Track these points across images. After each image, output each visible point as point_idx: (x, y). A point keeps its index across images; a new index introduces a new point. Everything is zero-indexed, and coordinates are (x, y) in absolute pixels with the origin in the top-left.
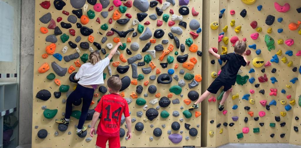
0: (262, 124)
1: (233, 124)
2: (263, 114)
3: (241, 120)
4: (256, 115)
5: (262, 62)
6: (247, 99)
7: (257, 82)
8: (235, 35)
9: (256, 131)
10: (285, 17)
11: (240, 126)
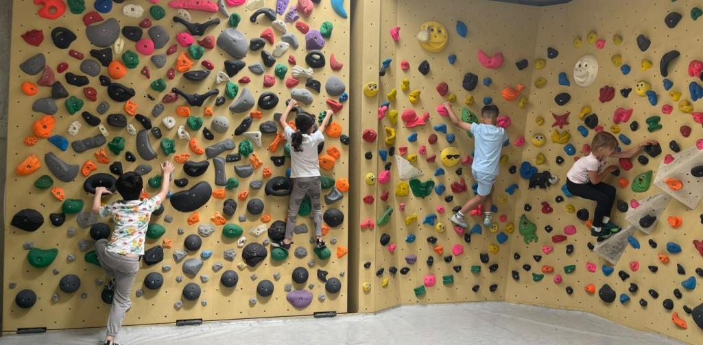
0: (457, 269)
1: (408, 270)
2: (459, 251)
3: (421, 263)
4: (448, 251)
5: (456, 156)
6: (433, 224)
7: (449, 192)
8: (410, 107)
9: (448, 281)
10: (497, 77)
11: (419, 274)
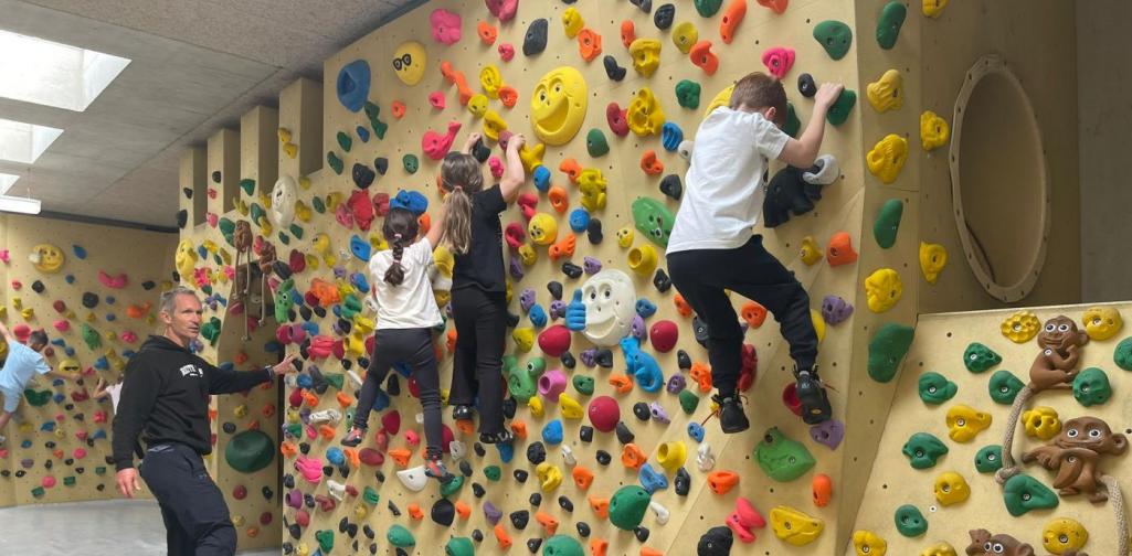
0: (80, 470)
1: (23, 473)
2: (81, 454)
3: (39, 466)
4: (68, 454)
5: (75, 368)
6: (51, 430)
7: (69, 400)
8: (24, 323)
9: (70, 481)
10: (120, 296)
11: (36, 476)
